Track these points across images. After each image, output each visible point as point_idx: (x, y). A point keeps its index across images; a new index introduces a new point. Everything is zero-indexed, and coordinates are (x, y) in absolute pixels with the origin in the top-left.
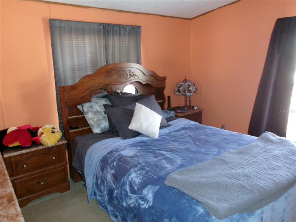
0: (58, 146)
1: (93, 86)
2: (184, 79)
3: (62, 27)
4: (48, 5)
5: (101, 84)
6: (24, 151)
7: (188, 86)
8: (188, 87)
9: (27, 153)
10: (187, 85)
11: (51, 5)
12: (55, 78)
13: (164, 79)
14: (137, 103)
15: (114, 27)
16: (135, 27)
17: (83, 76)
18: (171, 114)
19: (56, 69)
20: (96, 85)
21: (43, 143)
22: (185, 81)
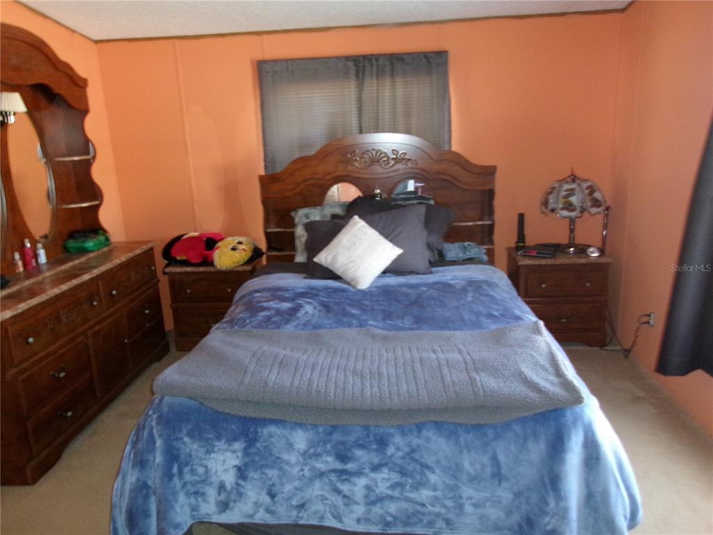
0: (238, 272)
1: (312, 179)
2: (569, 174)
3: (276, 72)
4: (259, 37)
5: (329, 174)
6: (189, 269)
7: (566, 193)
8: (567, 195)
9: (193, 273)
10: (567, 190)
11: (265, 37)
12: (265, 160)
13: (490, 172)
14: (356, 217)
15: (377, 60)
16: (430, 55)
17: (293, 159)
18: (468, 253)
19: (265, 145)
20: (319, 176)
21: (215, 264)
22: (574, 178)
